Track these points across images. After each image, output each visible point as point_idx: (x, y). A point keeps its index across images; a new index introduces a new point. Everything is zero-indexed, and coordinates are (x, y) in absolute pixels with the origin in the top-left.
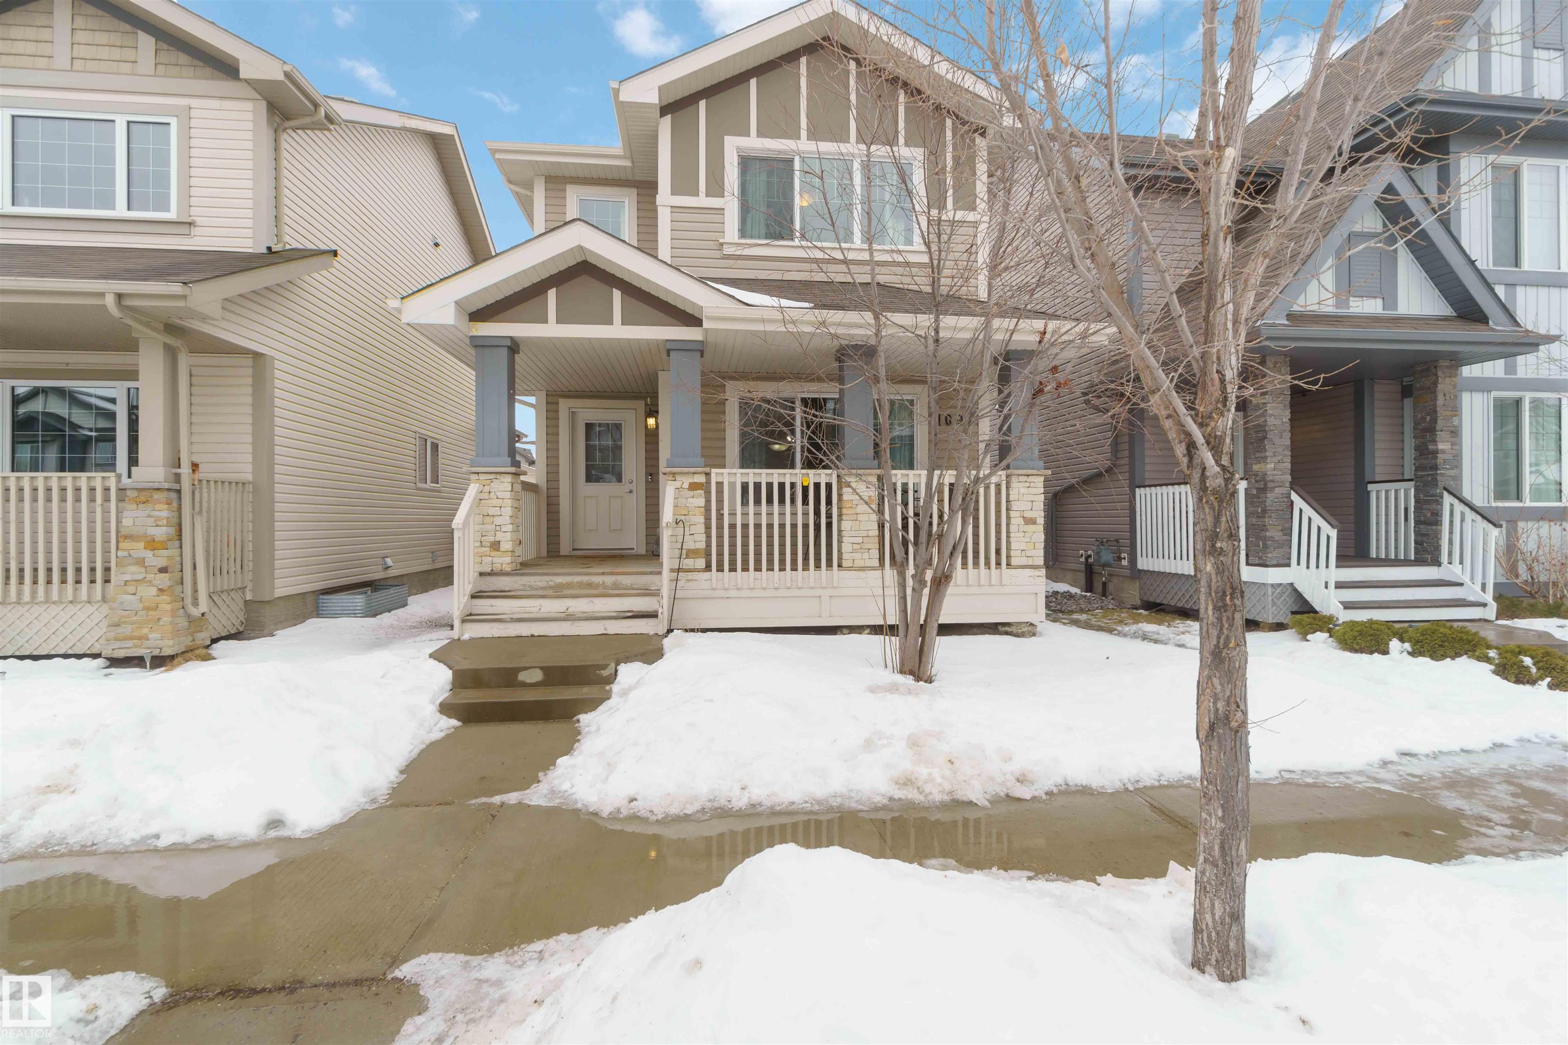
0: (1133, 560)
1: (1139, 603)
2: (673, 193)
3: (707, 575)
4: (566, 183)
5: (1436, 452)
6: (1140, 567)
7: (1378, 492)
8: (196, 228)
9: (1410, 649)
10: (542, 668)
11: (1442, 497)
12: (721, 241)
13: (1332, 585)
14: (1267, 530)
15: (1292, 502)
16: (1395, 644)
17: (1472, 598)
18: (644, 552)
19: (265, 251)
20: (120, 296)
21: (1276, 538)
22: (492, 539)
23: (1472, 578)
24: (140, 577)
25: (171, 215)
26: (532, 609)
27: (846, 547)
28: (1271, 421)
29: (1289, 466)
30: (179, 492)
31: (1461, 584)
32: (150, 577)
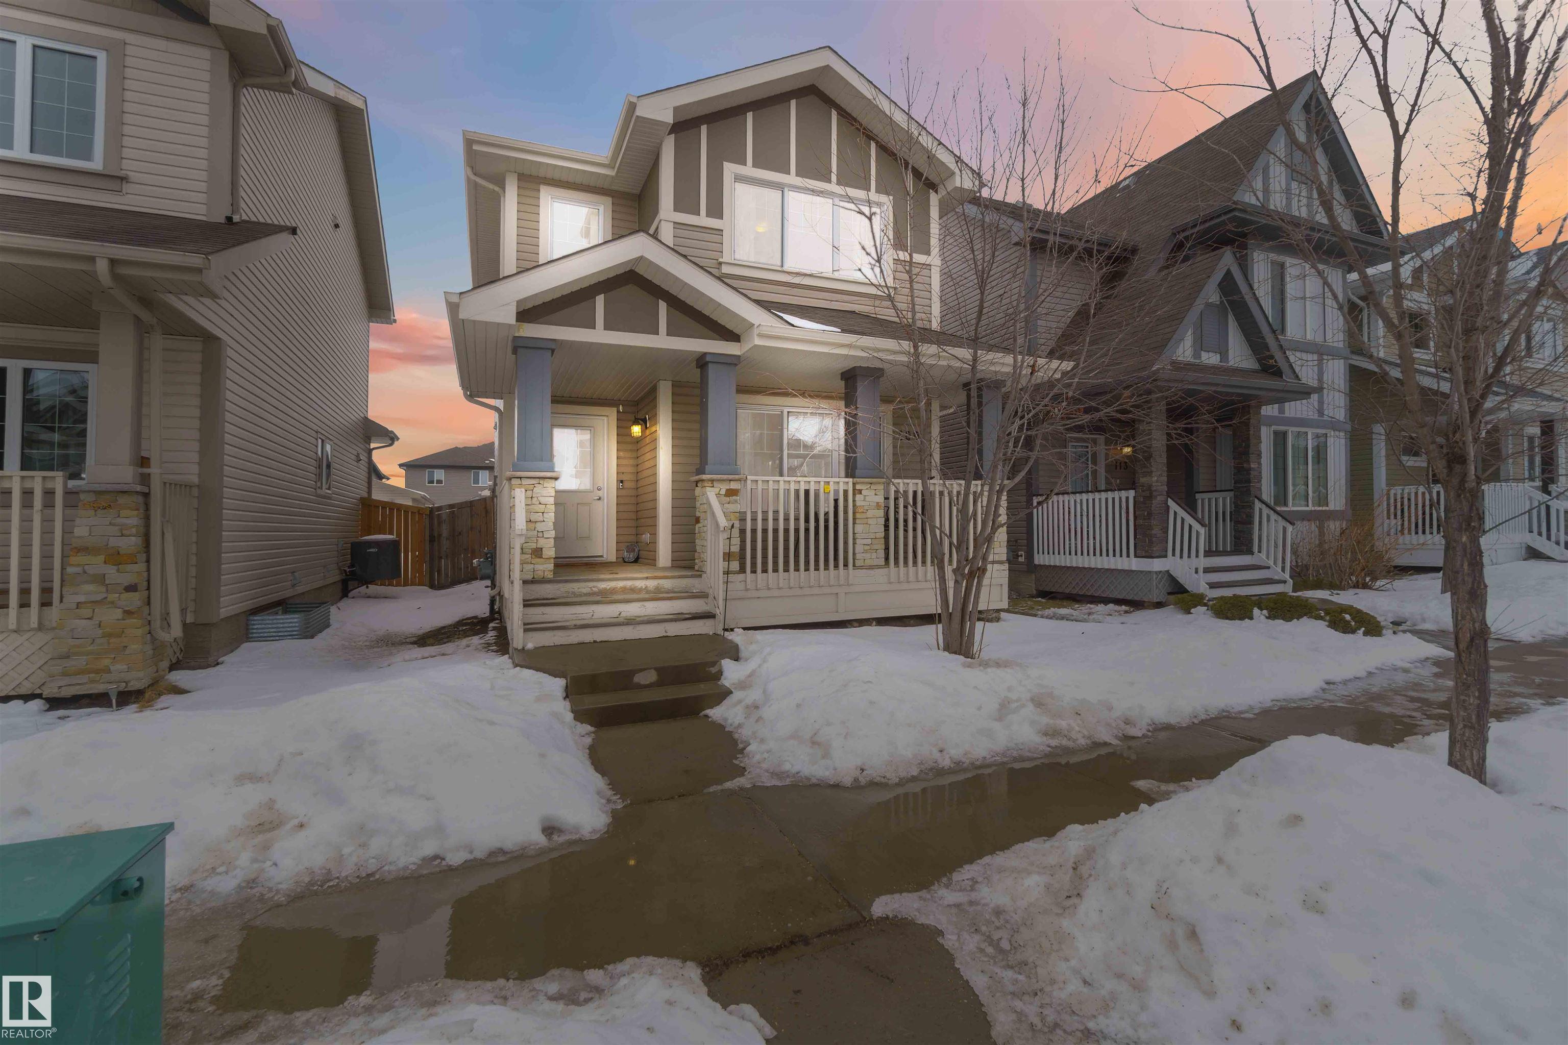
0: (1030, 556)
1: (1035, 592)
2: (676, 209)
3: (742, 576)
4: (540, 183)
5: (1249, 470)
6: (1036, 562)
7: (1203, 500)
8: (129, 184)
9: (1267, 615)
10: (656, 669)
11: (1254, 504)
12: (721, 260)
13: (1201, 570)
14: (1152, 529)
15: (1168, 507)
16: (1256, 611)
17: (1276, 577)
18: (614, 560)
19: (223, 220)
20: (113, 262)
21: (1158, 535)
22: (534, 546)
23: (1275, 563)
24: (99, 597)
25: (96, 164)
26: (584, 616)
27: (859, 548)
28: (1155, 444)
29: (1165, 479)
30: (146, 495)
31: (1269, 568)
32: (113, 597)
